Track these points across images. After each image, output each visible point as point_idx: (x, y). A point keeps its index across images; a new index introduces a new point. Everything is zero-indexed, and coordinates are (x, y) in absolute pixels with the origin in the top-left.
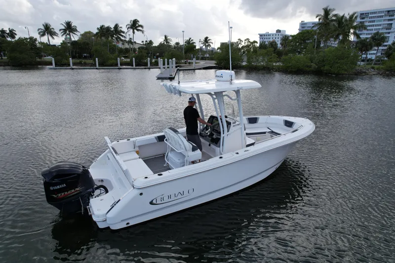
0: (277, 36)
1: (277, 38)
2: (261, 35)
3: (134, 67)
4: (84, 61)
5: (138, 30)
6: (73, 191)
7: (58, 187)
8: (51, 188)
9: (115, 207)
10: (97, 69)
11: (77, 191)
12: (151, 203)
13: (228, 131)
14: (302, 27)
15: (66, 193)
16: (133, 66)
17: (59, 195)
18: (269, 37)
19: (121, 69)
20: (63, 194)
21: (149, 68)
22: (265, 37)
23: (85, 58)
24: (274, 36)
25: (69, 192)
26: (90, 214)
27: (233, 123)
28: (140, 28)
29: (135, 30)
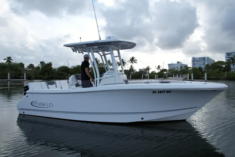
0: (178, 65)
1: (178, 66)
2: (169, 65)
5: (134, 62)
13: (101, 77)
14: (194, 60)
18: (174, 65)
22: (172, 65)
24: (177, 65)
28: (135, 61)
29: (133, 62)
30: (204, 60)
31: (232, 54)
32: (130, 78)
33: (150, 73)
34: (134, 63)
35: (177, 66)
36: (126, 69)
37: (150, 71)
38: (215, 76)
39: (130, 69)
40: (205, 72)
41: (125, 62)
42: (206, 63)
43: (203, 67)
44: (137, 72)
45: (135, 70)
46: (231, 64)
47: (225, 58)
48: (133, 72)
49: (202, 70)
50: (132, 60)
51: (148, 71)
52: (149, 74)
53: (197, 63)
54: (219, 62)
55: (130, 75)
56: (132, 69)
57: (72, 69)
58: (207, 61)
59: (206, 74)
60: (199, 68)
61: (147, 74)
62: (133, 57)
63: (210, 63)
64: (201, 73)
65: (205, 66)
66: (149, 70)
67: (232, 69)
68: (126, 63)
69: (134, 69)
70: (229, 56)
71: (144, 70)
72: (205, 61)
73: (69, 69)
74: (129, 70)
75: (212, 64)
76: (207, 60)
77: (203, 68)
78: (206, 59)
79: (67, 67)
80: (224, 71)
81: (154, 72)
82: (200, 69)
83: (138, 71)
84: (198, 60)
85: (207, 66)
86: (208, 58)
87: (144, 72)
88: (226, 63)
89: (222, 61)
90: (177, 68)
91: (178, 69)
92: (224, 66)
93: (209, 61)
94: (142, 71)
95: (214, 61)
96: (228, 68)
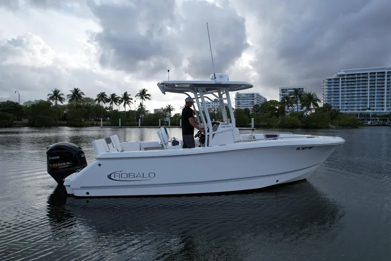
5: (146, 98)
6: (64, 164)
7: (54, 158)
8: (49, 158)
11: (68, 165)
12: (110, 177)
14: (238, 97)
15: (59, 164)
17: (54, 165)
18: (209, 105)
20: (56, 165)
25: (61, 164)
27: (222, 124)
28: (148, 96)
29: (144, 97)
30: (252, 97)
31: (288, 91)
32: (138, 125)
33: (172, 116)
34: (146, 100)
35: (213, 106)
36: (133, 109)
37: (173, 113)
38: (265, 122)
39: (139, 109)
40: (252, 116)
41: (130, 97)
42: (255, 103)
43: (250, 108)
44: (151, 114)
45: (147, 111)
46: (285, 105)
47: (279, 95)
48: (144, 114)
49: (249, 113)
50: (143, 94)
51: (168, 113)
52: (172, 119)
53: (242, 102)
54: (272, 102)
55: (140, 120)
56: (141, 109)
57: (26, 107)
58: (257, 100)
59: (253, 119)
60: (245, 109)
61: (167, 118)
62: (144, 90)
63: (260, 103)
64: (247, 117)
65: (254, 107)
66: (170, 112)
67: (287, 112)
68: (131, 99)
69: (147, 109)
70: (284, 94)
71: (162, 111)
72: (253, 99)
73: (21, 107)
74: (136, 110)
75: (262, 105)
76: (257, 97)
77: (250, 110)
78: (255, 96)
79: (17, 103)
80: (277, 115)
81: (178, 114)
82: (247, 111)
83: (152, 112)
84: (244, 97)
85: (256, 106)
86: (258, 95)
87: (163, 115)
88: (279, 103)
89: (275, 101)
90: (213, 110)
91: (215, 110)
92: (277, 108)
93: (259, 99)
94: (159, 112)
95: (266, 99)
96: (282, 111)
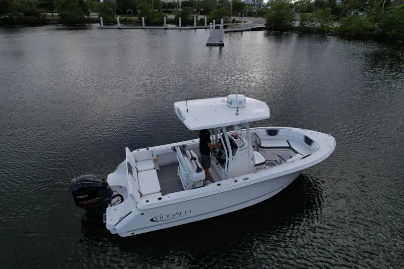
3: (180, 27)
4: (129, 18)
7: (82, 197)
8: (77, 197)
9: (122, 221)
10: (143, 29)
11: (97, 200)
12: (152, 220)
13: (233, 155)
15: (88, 201)
16: (178, 25)
17: (84, 202)
19: (167, 29)
20: (86, 202)
21: (195, 29)
23: (129, 13)
26: (104, 222)
27: (240, 147)
